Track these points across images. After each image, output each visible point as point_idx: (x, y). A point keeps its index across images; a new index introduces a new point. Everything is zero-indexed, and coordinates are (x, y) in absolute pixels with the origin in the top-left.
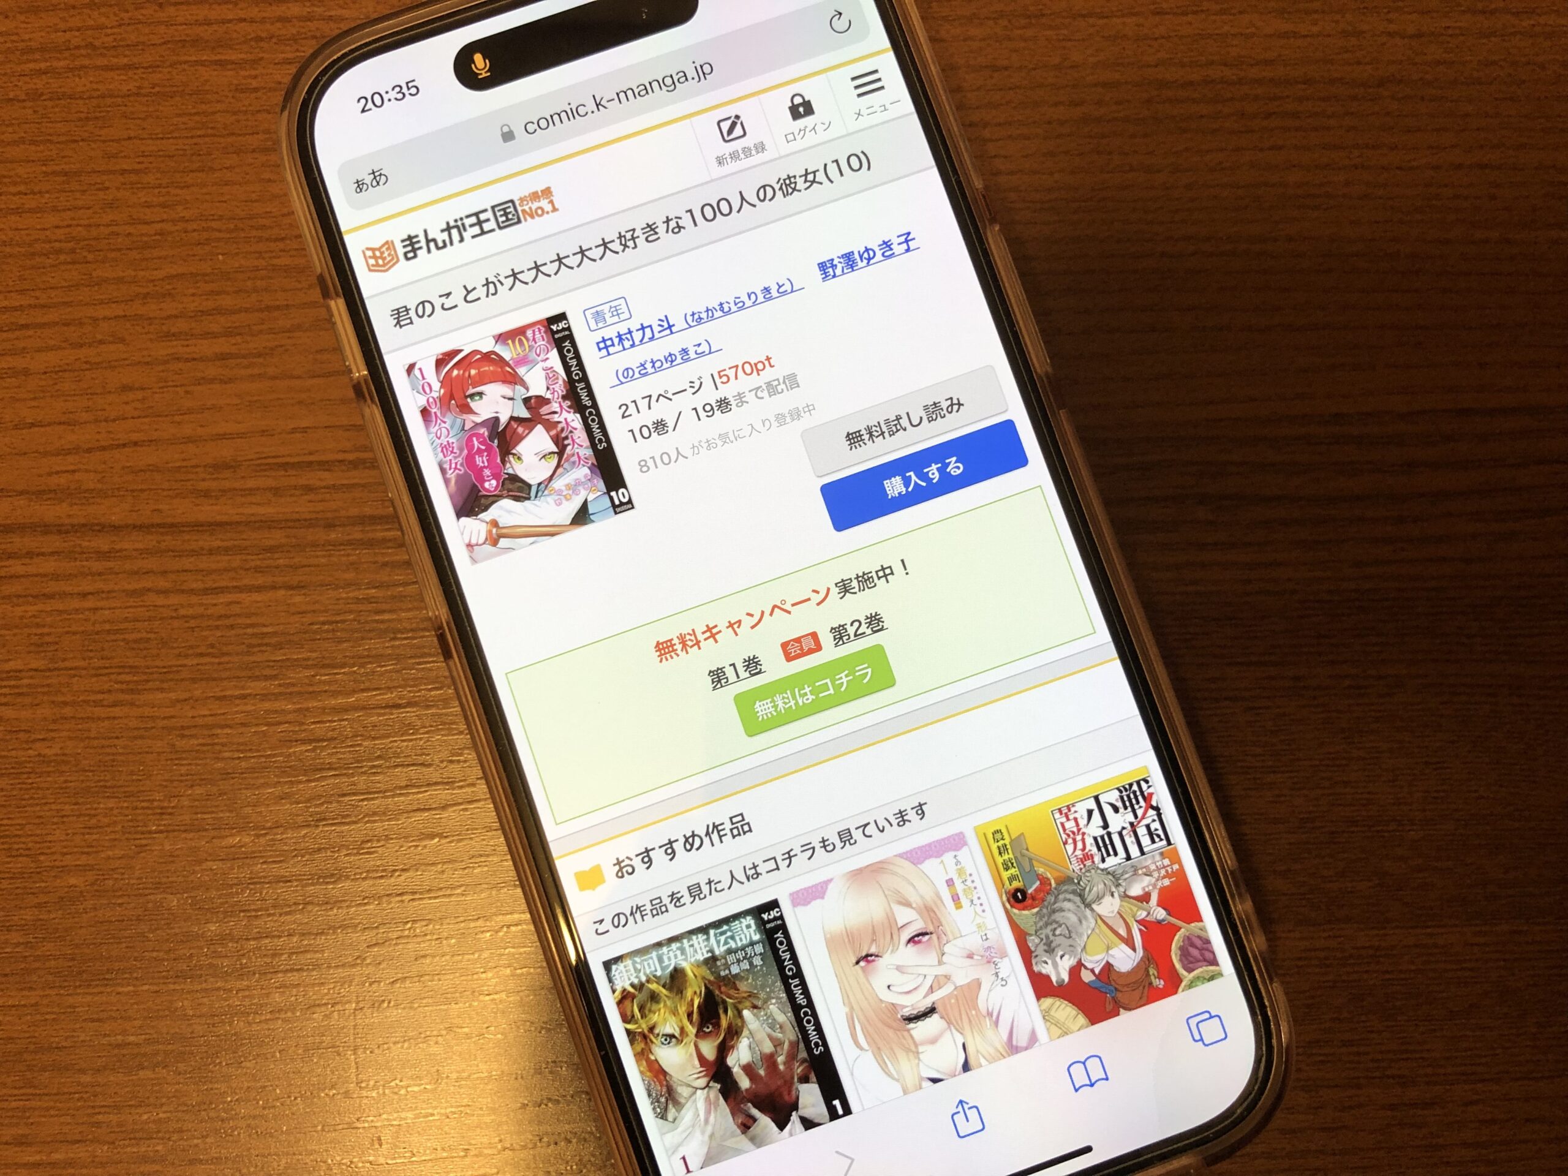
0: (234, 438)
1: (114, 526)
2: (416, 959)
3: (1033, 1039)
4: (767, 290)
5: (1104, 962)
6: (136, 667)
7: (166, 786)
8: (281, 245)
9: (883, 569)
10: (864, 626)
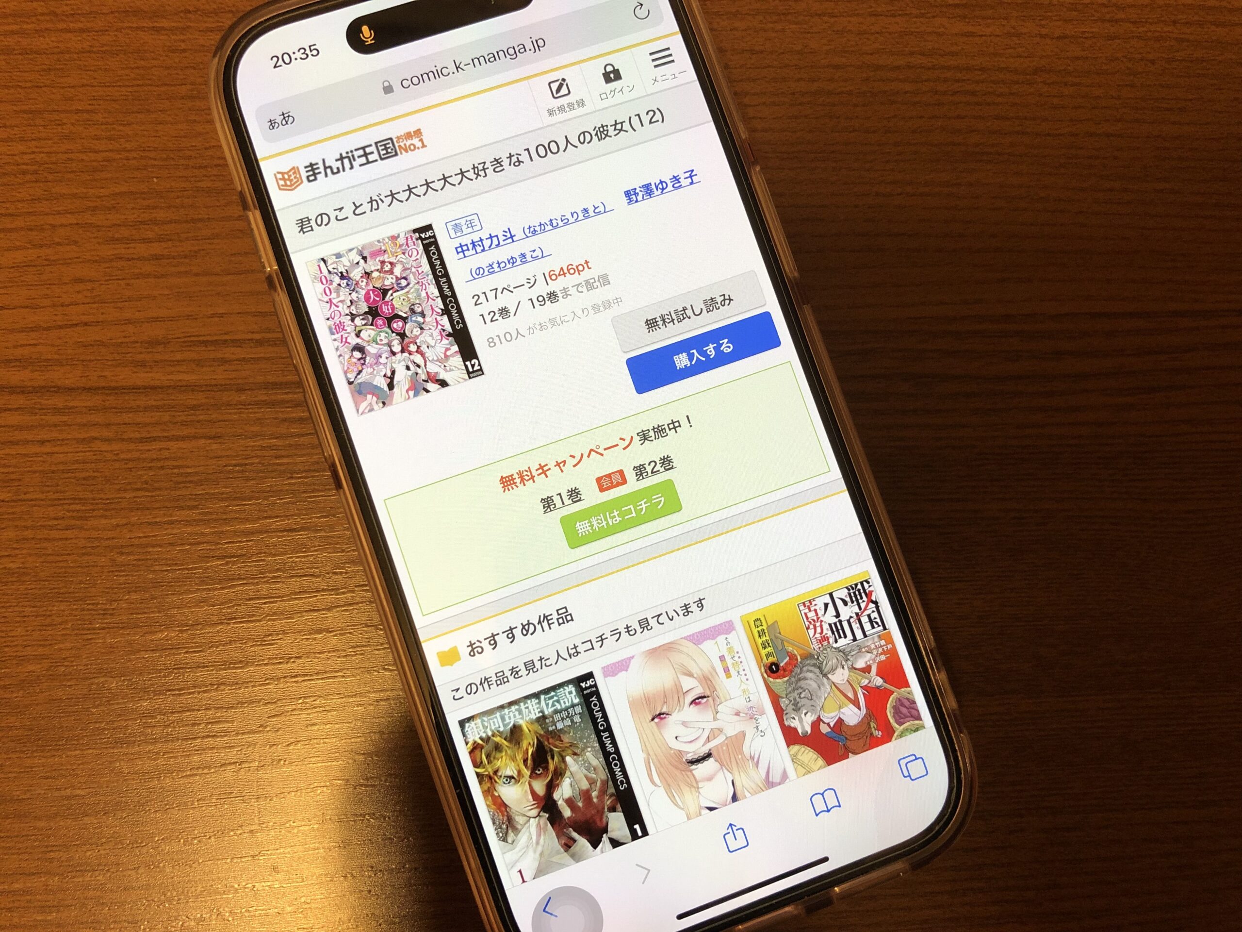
0: (165, 321)
1: (68, 388)
3: (785, 776)
4: (586, 210)
5: (837, 718)
6: (85, 499)
7: (108, 593)
8: (204, 172)
9: (673, 423)
10: (658, 466)
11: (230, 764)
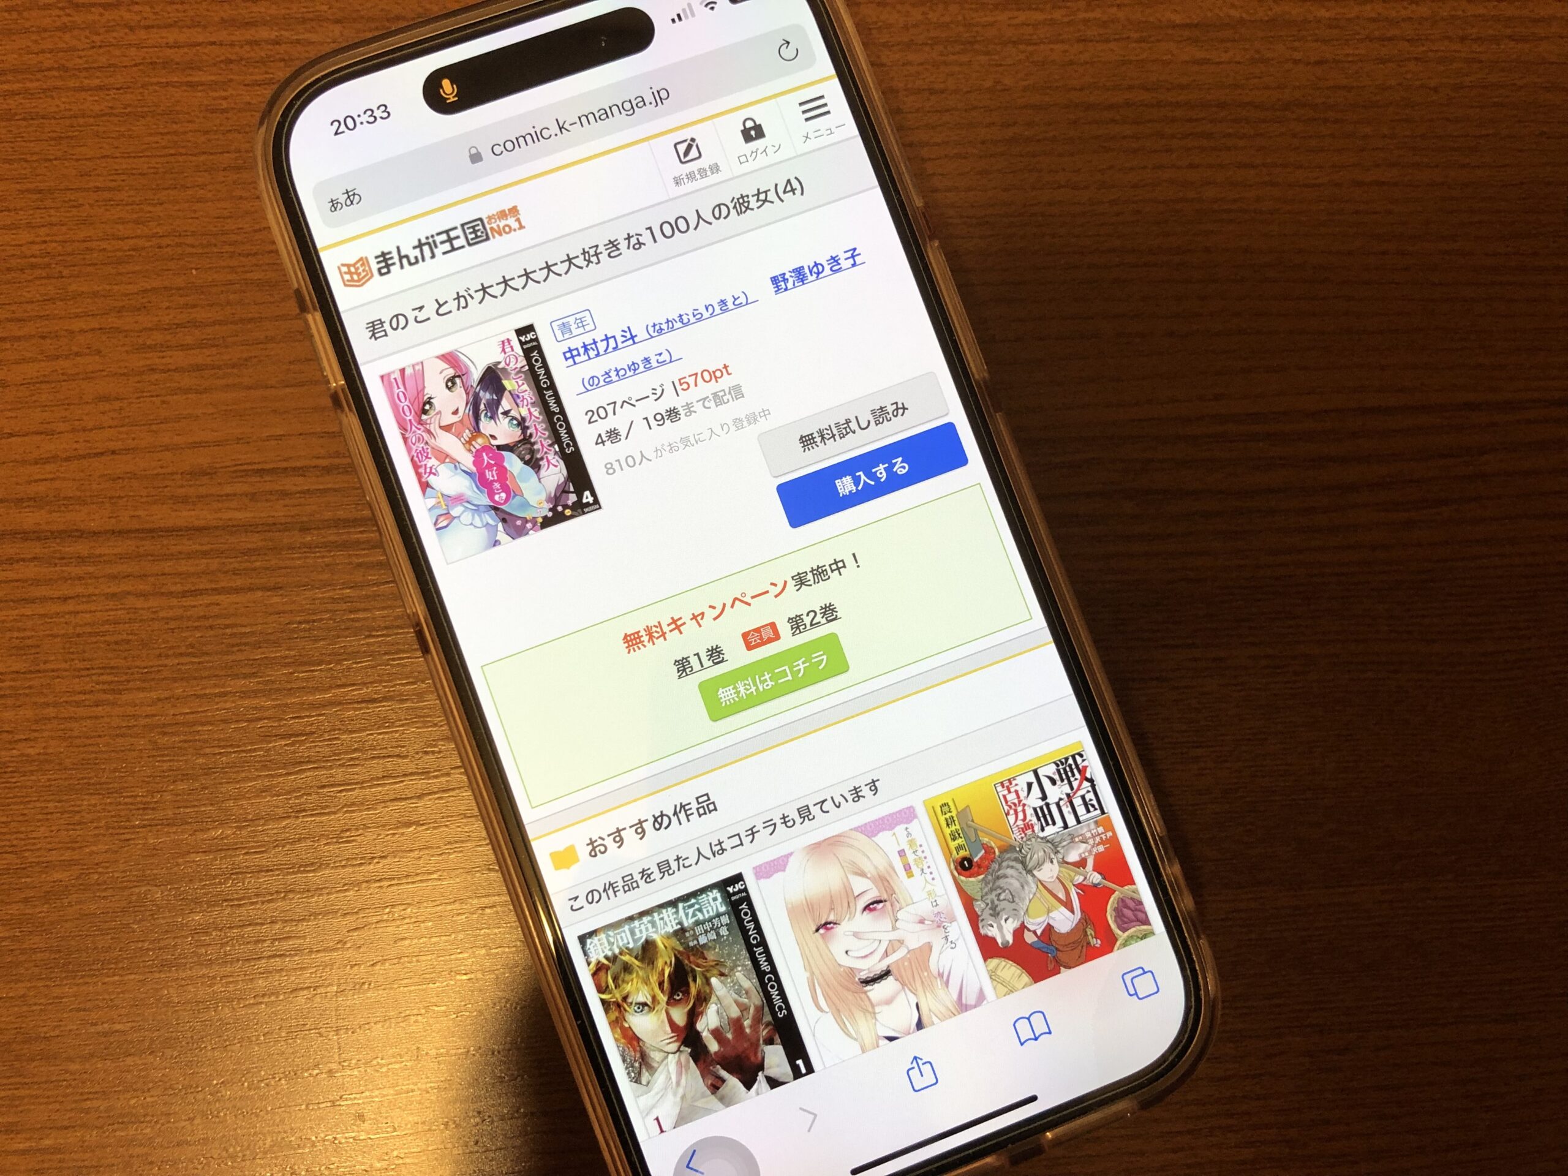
0: (210, 446)
1: (95, 533)
2: (395, 942)
3: (981, 997)
4: (723, 302)
5: (1046, 923)
6: (117, 667)
7: (148, 783)
8: (253, 260)
9: (836, 563)
10: (819, 616)
11: (302, 989)
